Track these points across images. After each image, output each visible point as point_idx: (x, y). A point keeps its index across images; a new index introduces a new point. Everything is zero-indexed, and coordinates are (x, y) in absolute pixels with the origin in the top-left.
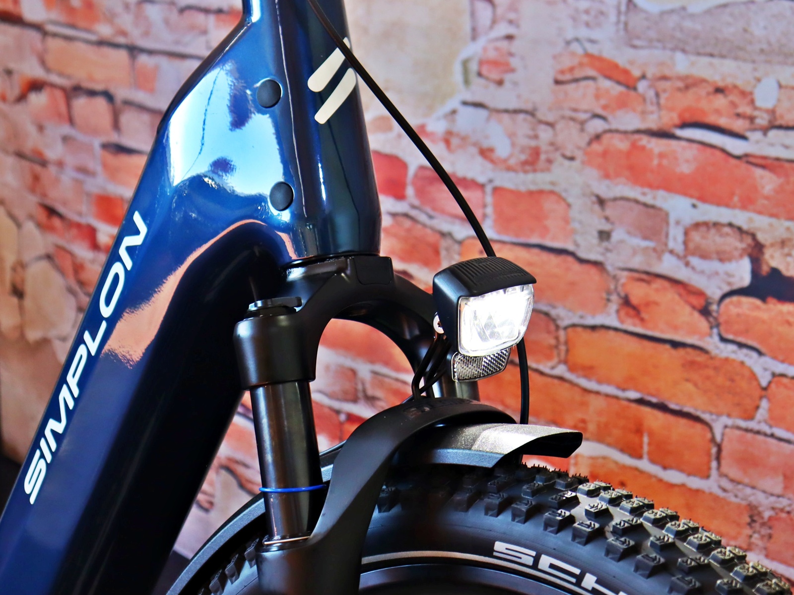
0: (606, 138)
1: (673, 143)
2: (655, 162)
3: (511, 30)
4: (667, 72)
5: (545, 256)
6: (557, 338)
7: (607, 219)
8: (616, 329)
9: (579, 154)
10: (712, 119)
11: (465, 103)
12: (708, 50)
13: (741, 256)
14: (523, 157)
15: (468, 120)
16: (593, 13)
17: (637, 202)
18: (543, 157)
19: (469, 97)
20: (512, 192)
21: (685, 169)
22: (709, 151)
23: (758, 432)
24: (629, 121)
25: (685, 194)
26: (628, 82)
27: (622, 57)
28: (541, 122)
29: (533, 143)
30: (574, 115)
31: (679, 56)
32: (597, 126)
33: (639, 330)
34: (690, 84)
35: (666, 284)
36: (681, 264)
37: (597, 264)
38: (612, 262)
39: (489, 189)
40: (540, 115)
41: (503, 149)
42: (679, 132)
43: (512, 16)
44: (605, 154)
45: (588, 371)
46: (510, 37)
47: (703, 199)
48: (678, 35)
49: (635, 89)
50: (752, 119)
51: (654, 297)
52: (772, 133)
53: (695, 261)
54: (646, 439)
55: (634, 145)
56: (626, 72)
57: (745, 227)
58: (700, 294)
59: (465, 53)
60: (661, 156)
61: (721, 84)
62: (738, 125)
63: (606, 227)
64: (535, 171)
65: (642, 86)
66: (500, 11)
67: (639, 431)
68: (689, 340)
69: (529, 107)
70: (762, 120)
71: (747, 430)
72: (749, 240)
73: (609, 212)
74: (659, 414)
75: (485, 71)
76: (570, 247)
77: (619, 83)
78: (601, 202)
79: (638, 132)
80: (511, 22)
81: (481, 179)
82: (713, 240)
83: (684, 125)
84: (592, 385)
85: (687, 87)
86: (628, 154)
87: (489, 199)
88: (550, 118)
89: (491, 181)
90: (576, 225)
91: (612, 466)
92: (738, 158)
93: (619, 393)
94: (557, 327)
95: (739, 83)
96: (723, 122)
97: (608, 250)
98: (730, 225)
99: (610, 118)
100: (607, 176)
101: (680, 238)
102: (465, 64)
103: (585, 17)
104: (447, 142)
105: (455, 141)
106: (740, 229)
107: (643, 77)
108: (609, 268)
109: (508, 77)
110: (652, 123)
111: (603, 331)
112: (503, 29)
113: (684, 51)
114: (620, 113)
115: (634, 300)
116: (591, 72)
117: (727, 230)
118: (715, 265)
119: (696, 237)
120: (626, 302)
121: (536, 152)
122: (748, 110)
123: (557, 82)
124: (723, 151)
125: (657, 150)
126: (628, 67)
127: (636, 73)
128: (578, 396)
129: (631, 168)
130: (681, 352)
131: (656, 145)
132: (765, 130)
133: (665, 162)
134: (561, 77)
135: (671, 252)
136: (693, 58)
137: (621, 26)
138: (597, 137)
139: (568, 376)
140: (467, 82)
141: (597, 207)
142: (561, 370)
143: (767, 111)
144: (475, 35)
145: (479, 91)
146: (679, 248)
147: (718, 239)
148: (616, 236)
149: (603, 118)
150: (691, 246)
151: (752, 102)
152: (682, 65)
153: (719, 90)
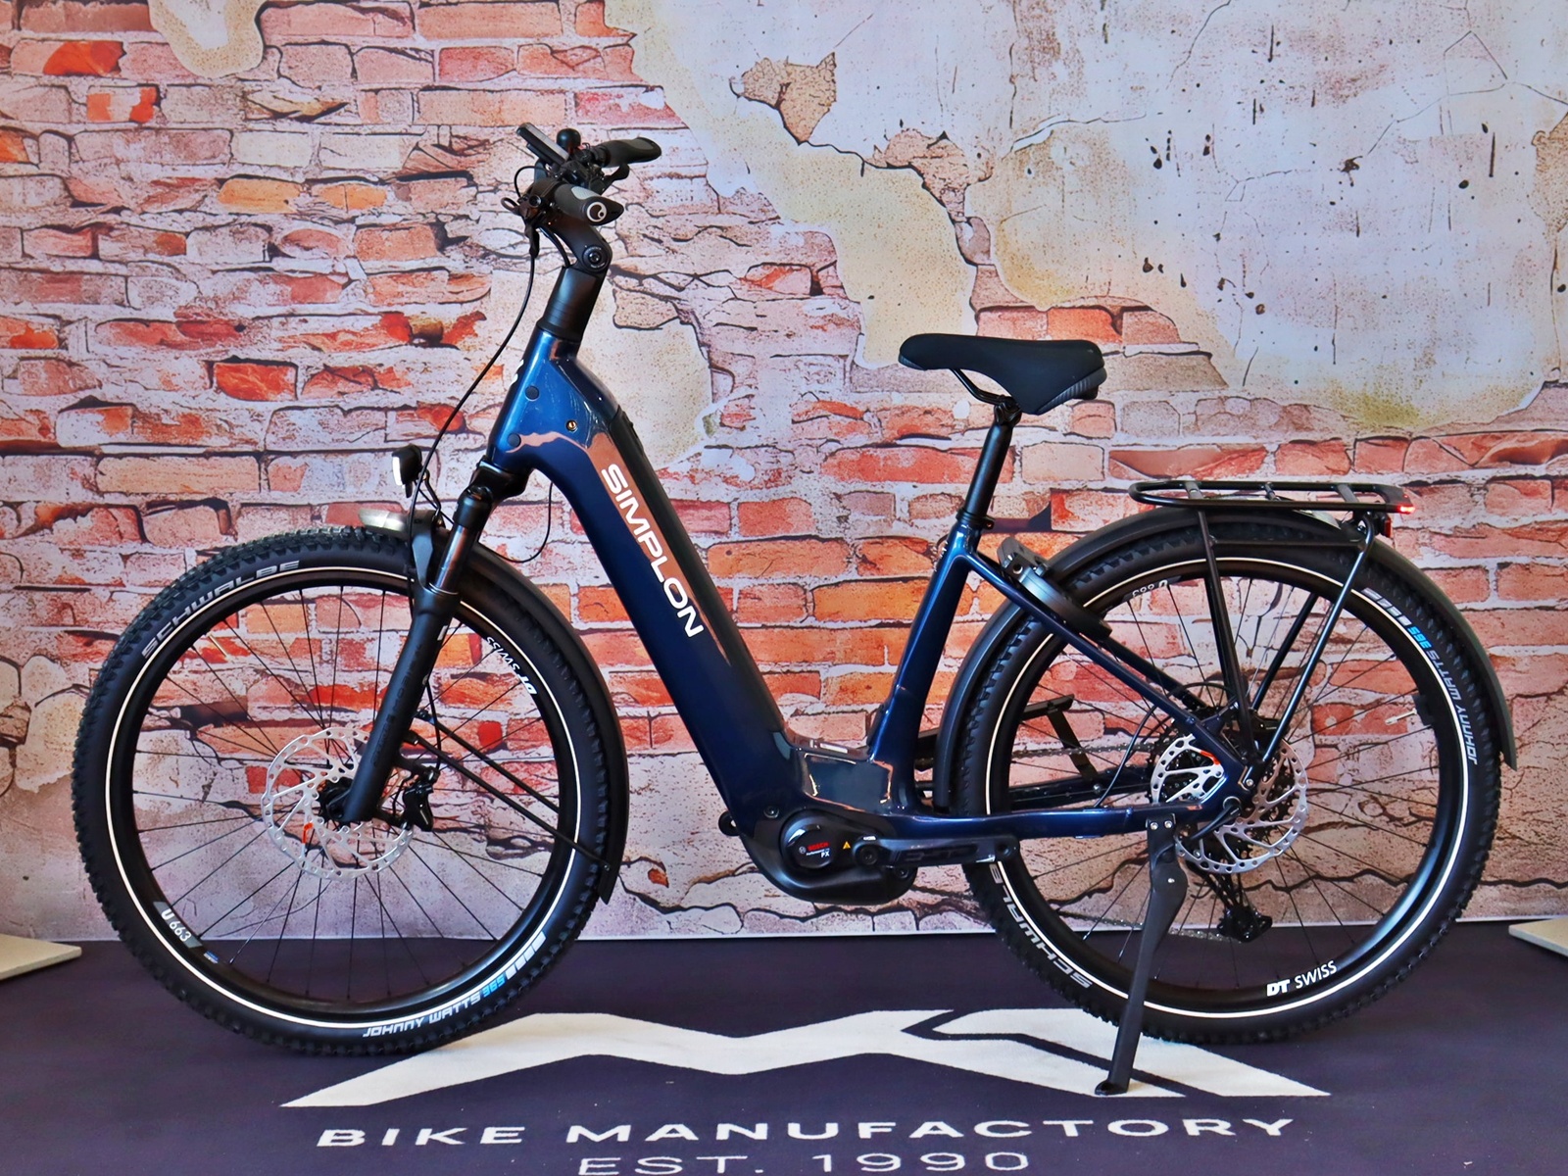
0: (839, 455)
1: (895, 449)
2: (882, 464)
3: (750, 391)
4: (887, 406)
5: (790, 544)
6: (806, 599)
7: (844, 508)
8: (856, 581)
9: (817, 469)
10: (924, 430)
11: (706, 447)
12: (917, 388)
13: (952, 512)
14: (766, 478)
15: (710, 459)
16: (823, 374)
17: (868, 492)
18: (783, 475)
19: (713, 442)
20: (756, 503)
21: (906, 464)
22: (923, 450)
23: (973, 621)
24: (860, 440)
25: (907, 481)
26: (854, 415)
27: (850, 400)
28: (781, 451)
29: (775, 467)
30: (810, 442)
31: (895, 395)
32: (833, 446)
33: (877, 577)
34: (904, 411)
35: (897, 542)
36: (906, 525)
37: (836, 540)
38: (850, 536)
39: (734, 506)
40: (779, 446)
41: (745, 473)
42: (898, 442)
43: (750, 382)
44: (839, 464)
45: (834, 616)
46: (747, 396)
47: (922, 482)
48: (893, 381)
49: (862, 419)
50: (953, 427)
51: (888, 552)
52: (967, 433)
53: (917, 522)
54: (886, 650)
55: (863, 455)
56: (853, 409)
57: (953, 493)
58: (924, 542)
59: (706, 413)
60: (885, 459)
61: (928, 408)
62: (943, 432)
63: (845, 513)
64: (777, 486)
65: (866, 417)
66: (737, 380)
67: (880, 646)
68: (916, 575)
69: (771, 442)
70: (960, 426)
71: (964, 622)
72: (957, 501)
73: (844, 503)
74: (896, 630)
75: (727, 422)
76: (814, 533)
77: (847, 417)
78: (838, 497)
79: (866, 446)
80: (750, 386)
81: (726, 500)
82: (931, 506)
83: (902, 437)
84: (840, 625)
85: (903, 413)
86: (859, 462)
87: (734, 513)
88: (790, 448)
89: (736, 499)
90: (818, 517)
91: (859, 677)
92: (945, 451)
93: (863, 624)
94: (805, 591)
95: (941, 406)
96: (932, 431)
97: (845, 528)
98: (943, 494)
99: (842, 440)
100: (843, 479)
101: (906, 509)
102: (706, 421)
103: (817, 377)
104: (692, 478)
105: (698, 476)
106: (949, 495)
107: (868, 410)
108: (848, 540)
109: (748, 424)
110: (877, 438)
111: (845, 585)
112: (743, 391)
113: (898, 391)
114: (848, 437)
115: (870, 558)
116: (825, 413)
117: (941, 497)
118: (934, 521)
119: (918, 506)
120: (864, 560)
121: (779, 472)
122: (950, 422)
123: (794, 422)
124: (934, 448)
125: (882, 456)
126: (855, 405)
127: (862, 408)
128: (826, 636)
129: (862, 471)
130: (911, 583)
131: (881, 453)
132: (963, 433)
133: (889, 462)
134: (796, 419)
135: (899, 519)
136: (906, 395)
137: (847, 380)
138: (832, 454)
139: (816, 624)
140: (708, 431)
141: (835, 501)
142: (810, 621)
143: (963, 421)
144: (715, 397)
145: (722, 436)
146: (905, 516)
147: (933, 504)
148: (851, 518)
149: (838, 442)
150: (914, 513)
151: (952, 416)
152: (897, 400)
153: (927, 412)
